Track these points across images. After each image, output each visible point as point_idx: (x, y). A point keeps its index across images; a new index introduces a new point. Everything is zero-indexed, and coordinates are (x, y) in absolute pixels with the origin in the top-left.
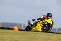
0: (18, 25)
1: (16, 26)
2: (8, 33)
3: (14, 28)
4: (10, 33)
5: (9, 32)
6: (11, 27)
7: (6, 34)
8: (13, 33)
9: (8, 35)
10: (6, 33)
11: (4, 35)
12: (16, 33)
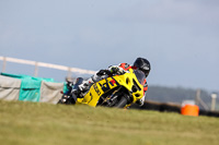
0: (198, 94)
1: (191, 99)
2: (160, 123)
3: (183, 105)
4: (167, 122)
5: (163, 120)
6: (171, 103)
7: (154, 126)
8: (177, 125)
9: (159, 129)
10: (154, 122)
11: (146, 129)
12: (190, 123)
